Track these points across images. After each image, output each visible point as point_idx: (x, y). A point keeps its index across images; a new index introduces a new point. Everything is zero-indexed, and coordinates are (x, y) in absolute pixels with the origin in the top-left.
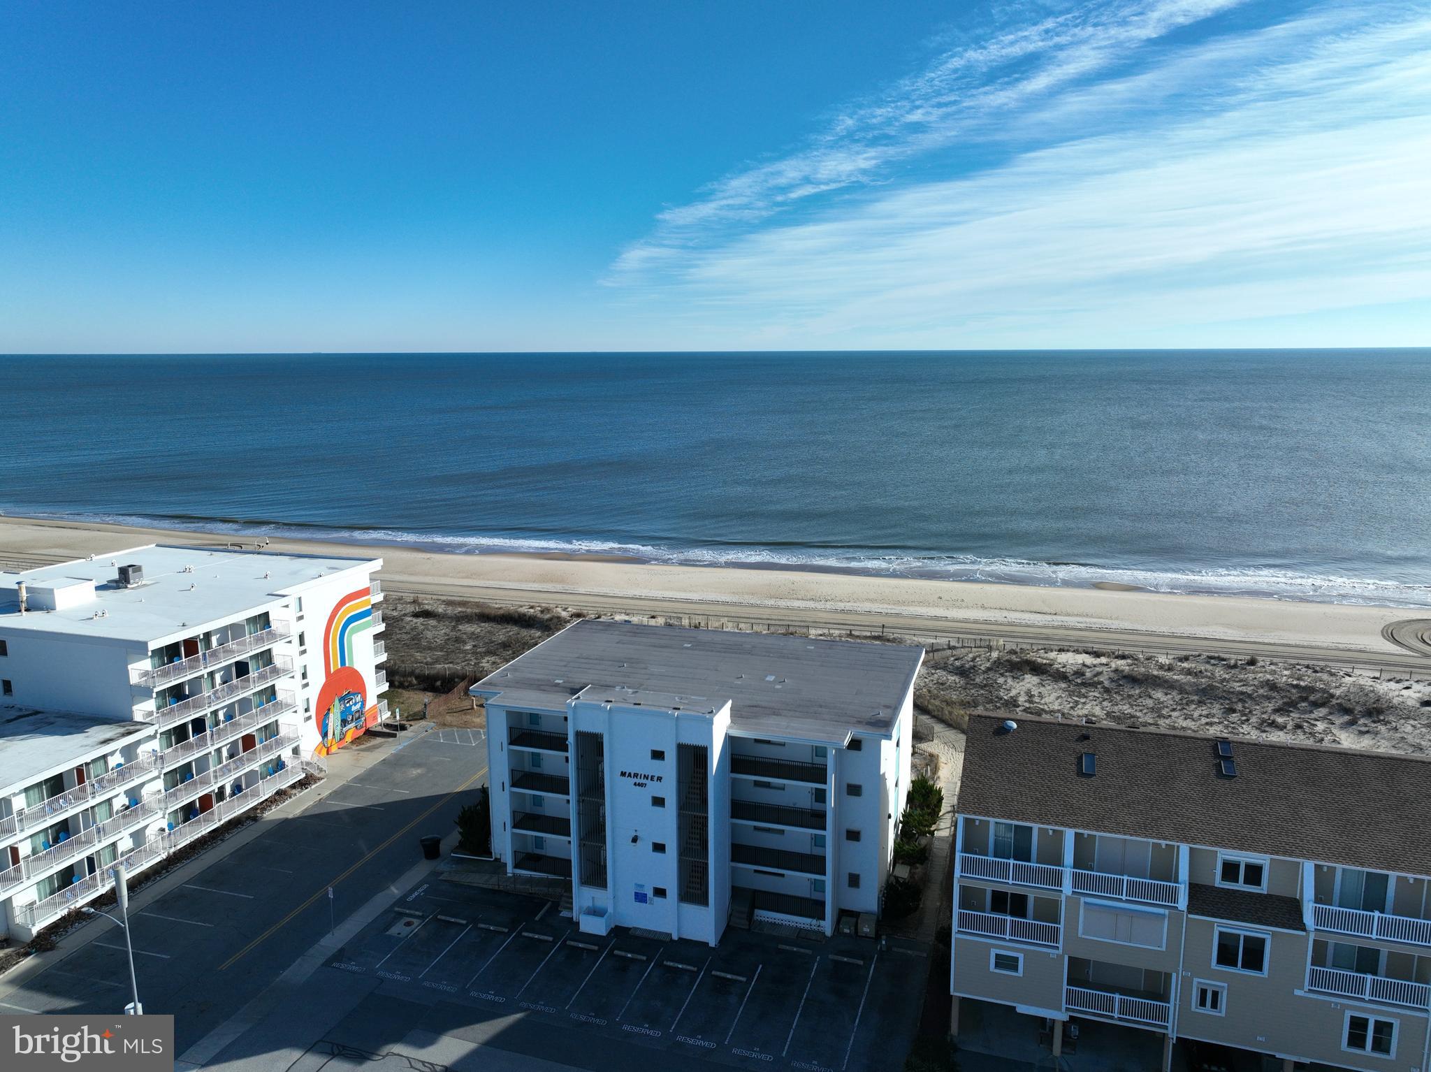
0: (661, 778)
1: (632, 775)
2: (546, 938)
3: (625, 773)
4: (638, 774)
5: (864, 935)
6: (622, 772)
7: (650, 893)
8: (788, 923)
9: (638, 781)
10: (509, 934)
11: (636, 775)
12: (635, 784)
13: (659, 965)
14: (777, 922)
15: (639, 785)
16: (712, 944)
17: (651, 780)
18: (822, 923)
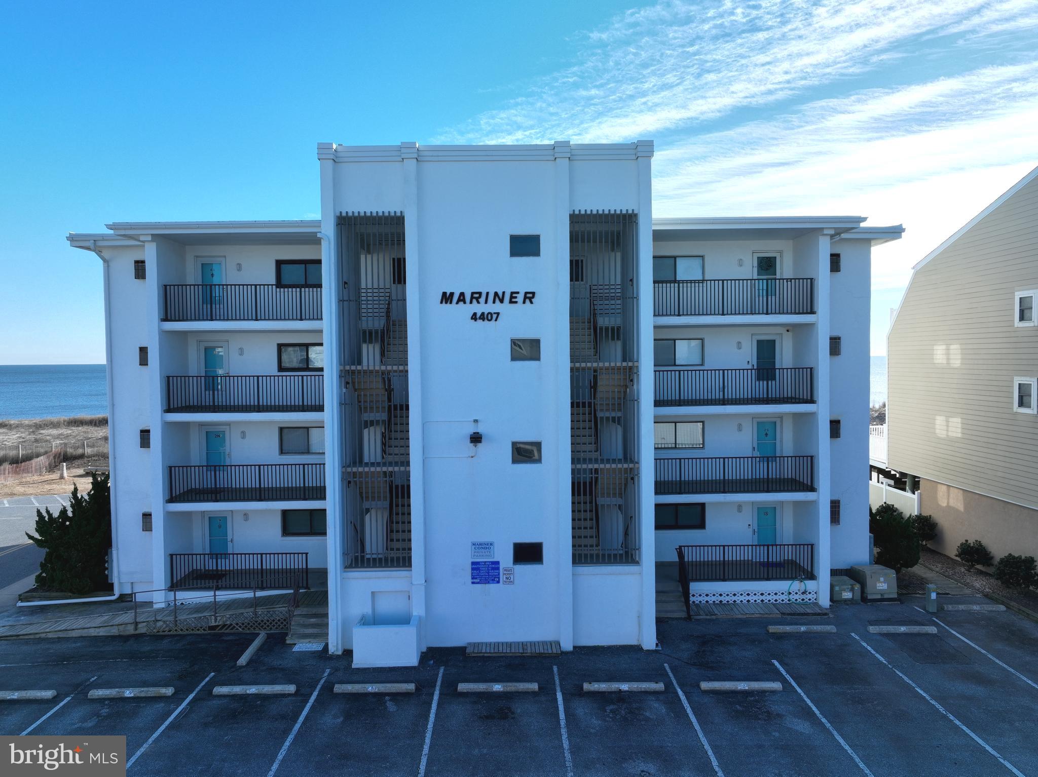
0: (533, 293)
1: (468, 298)
2: (278, 689)
3: (452, 294)
4: (480, 293)
5: (879, 597)
6: (444, 294)
7: (505, 556)
8: (744, 598)
9: (480, 308)
10: (176, 698)
11: (476, 297)
12: (474, 317)
13: (575, 693)
14: (725, 599)
15: (483, 317)
16: (649, 641)
17: (511, 302)
18: (810, 585)
